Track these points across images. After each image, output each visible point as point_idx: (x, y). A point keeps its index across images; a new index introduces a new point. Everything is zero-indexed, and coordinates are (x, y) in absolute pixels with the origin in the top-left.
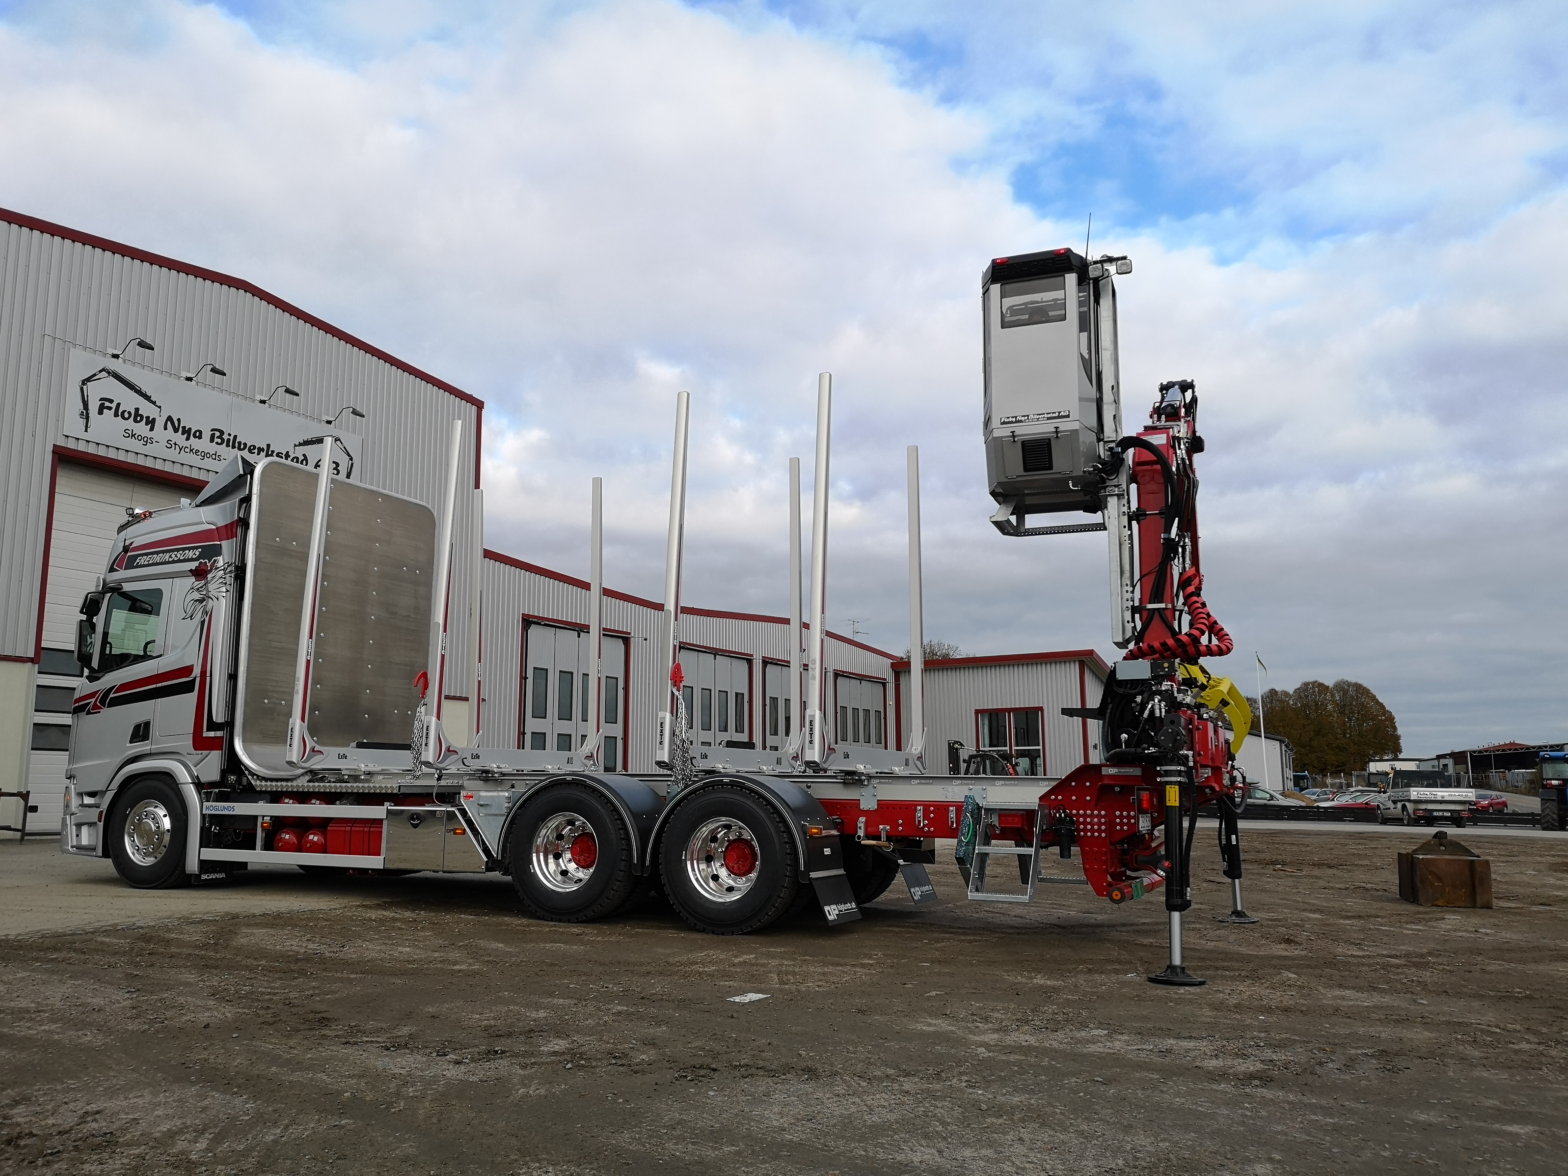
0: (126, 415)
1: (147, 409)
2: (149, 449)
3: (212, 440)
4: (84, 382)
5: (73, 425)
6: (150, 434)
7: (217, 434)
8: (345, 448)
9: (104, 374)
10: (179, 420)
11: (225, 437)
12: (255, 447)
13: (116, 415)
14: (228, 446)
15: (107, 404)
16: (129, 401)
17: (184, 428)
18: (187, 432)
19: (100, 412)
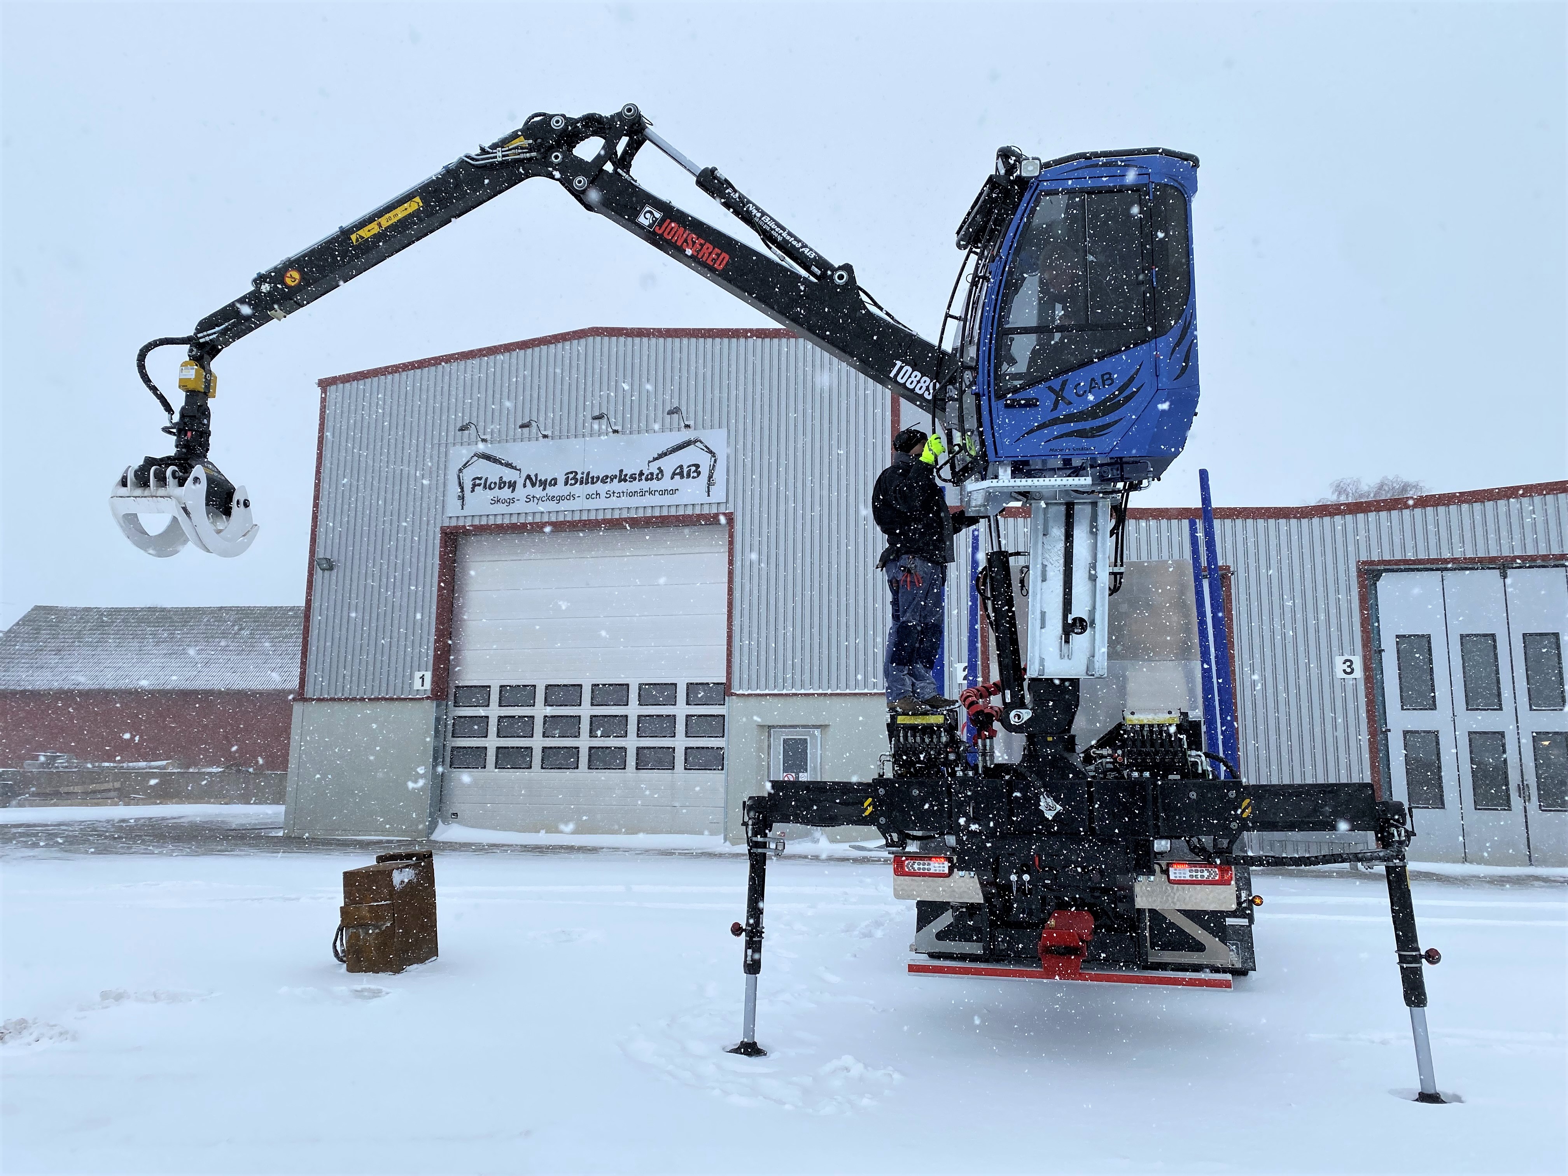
0: (493, 486)
1: (509, 475)
2: (513, 508)
3: (566, 483)
4: (460, 470)
5: (453, 508)
6: (511, 496)
7: (571, 476)
8: (706, 447)
9: (476, 458)
10: (536, 476)
11: (578, 477)
12: (607, 477)
13: (485, 487)
14: (581, 483)
15: (478, 482)
16: (493, 472)
17: (540, 480)
18: (544, 484)
19: (473, 491)
